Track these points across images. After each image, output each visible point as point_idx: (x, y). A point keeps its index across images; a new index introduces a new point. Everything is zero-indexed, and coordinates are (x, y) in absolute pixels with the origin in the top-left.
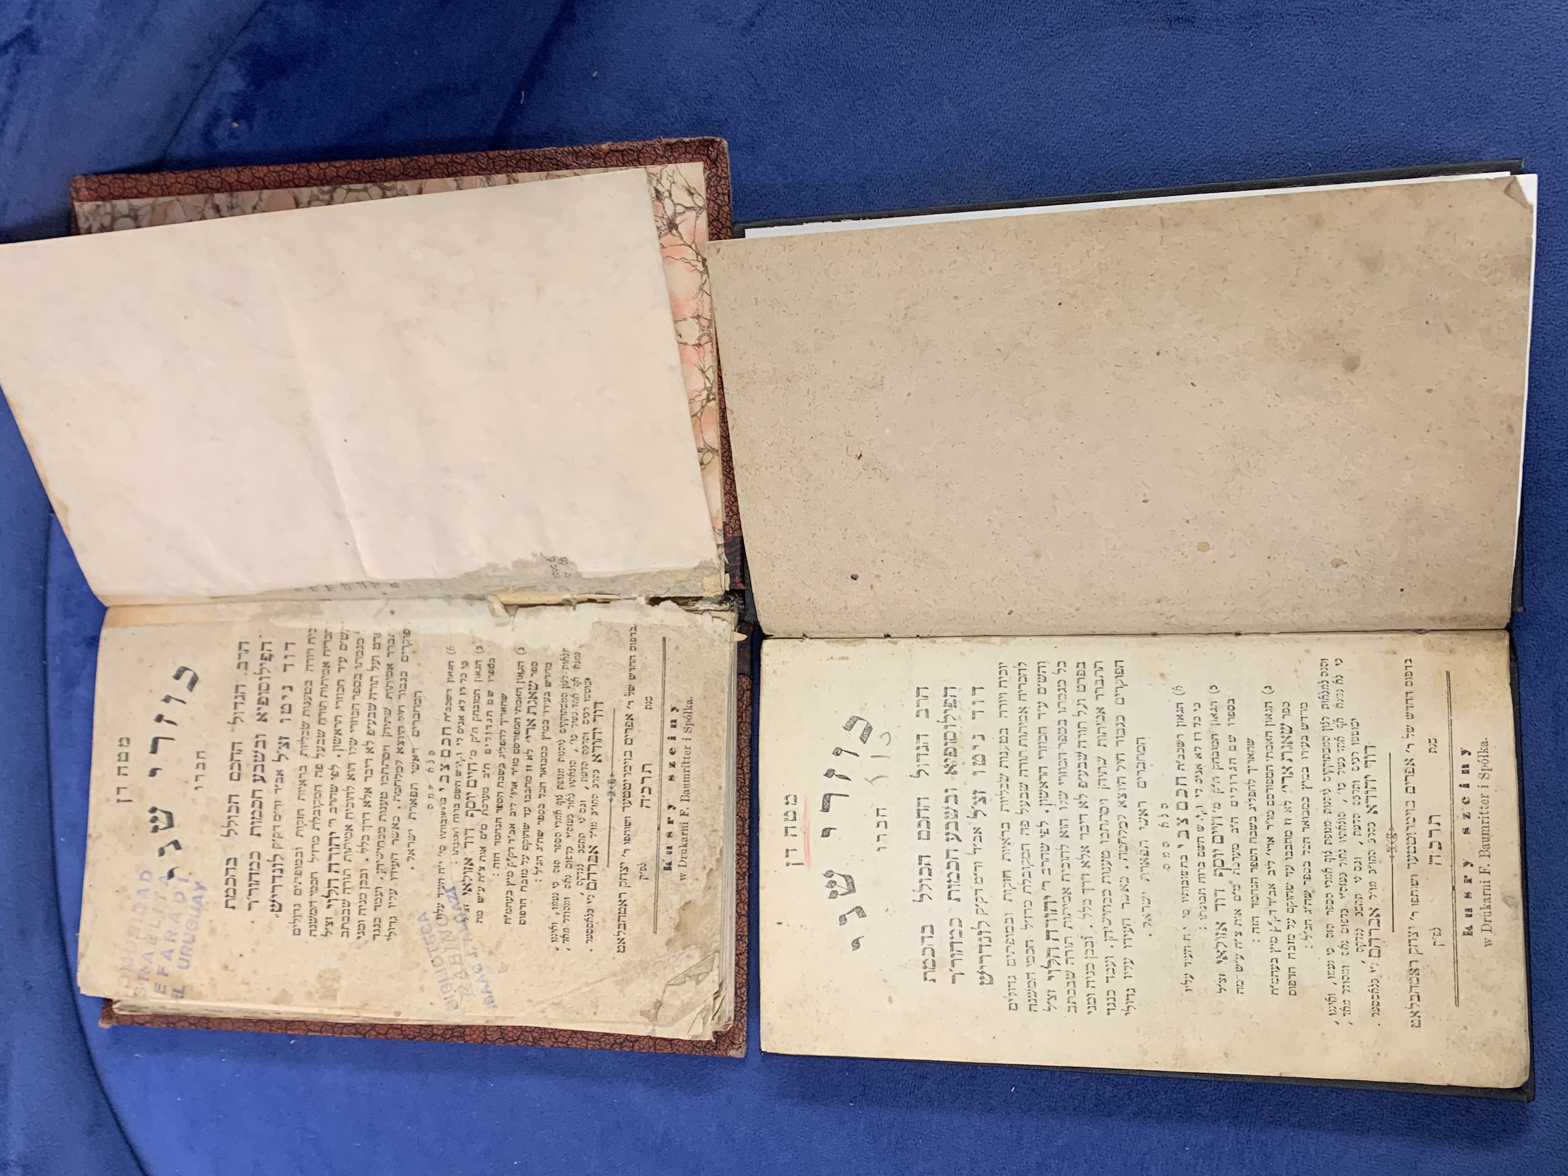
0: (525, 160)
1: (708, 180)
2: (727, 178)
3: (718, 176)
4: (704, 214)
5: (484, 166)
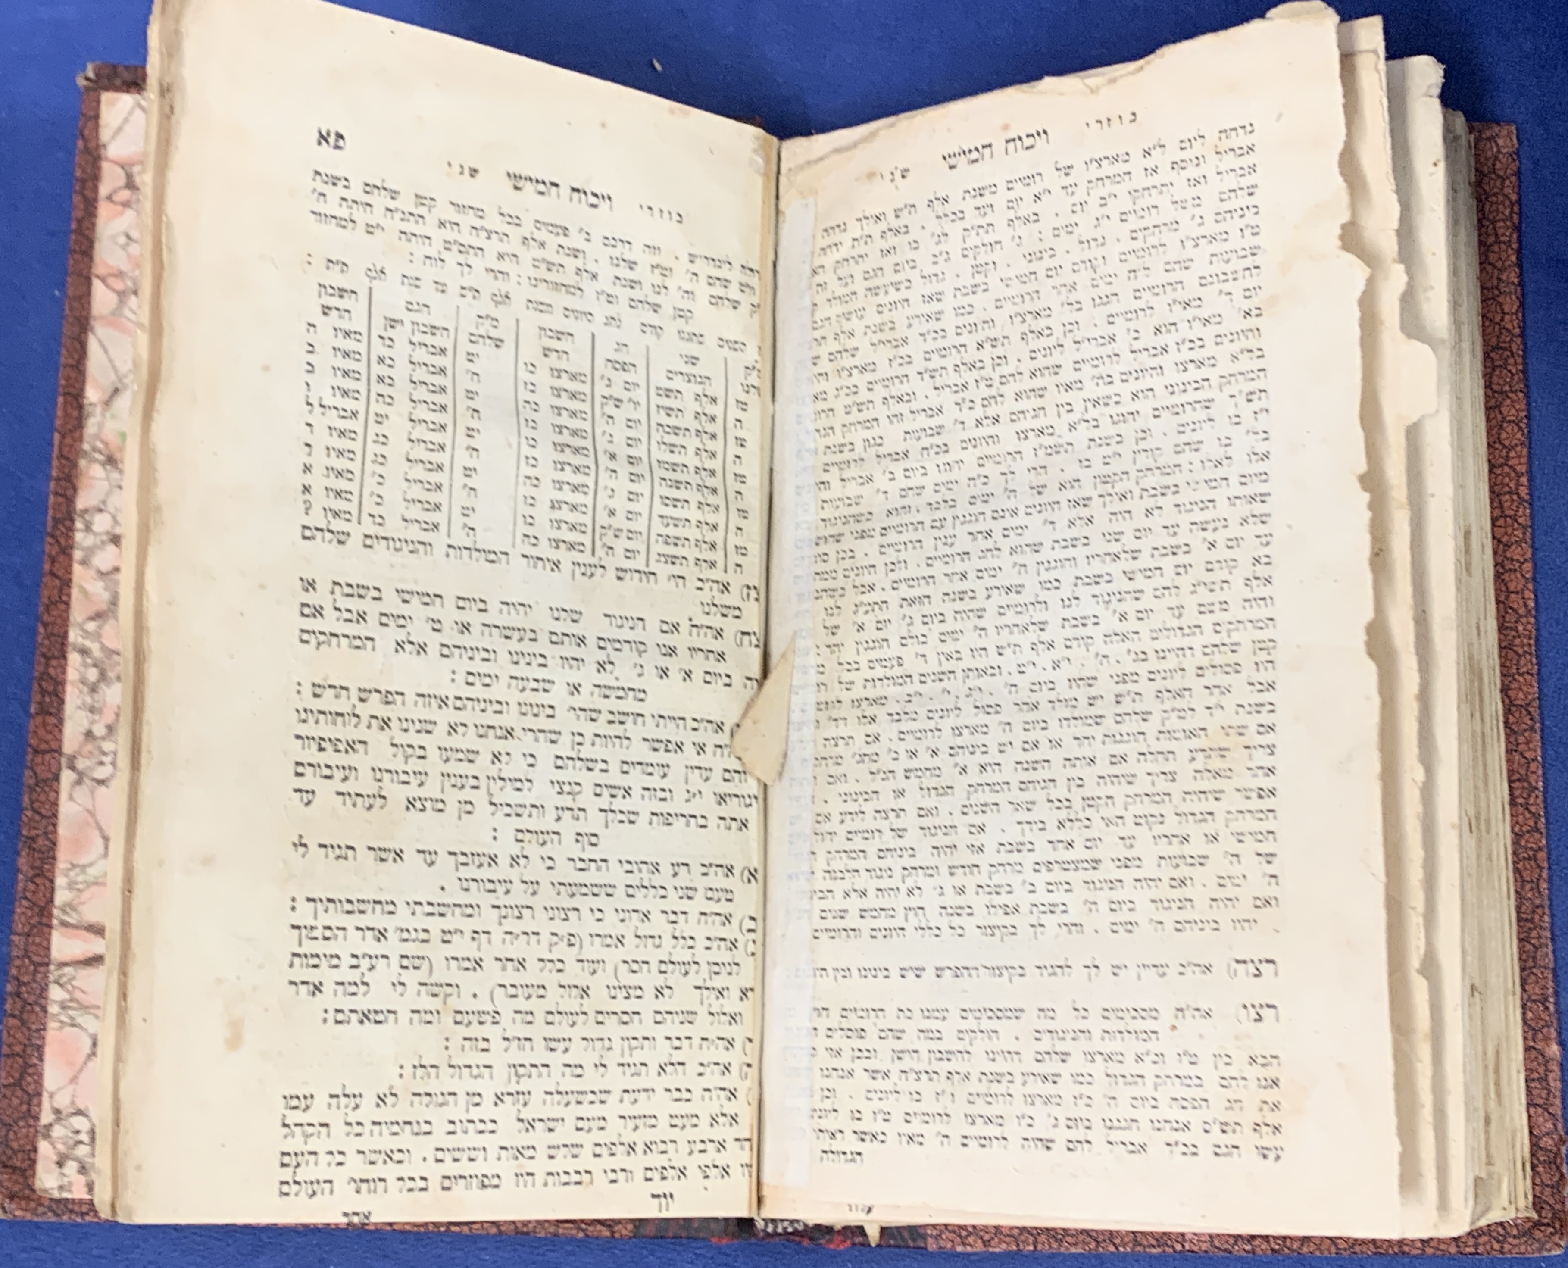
0: (1534, 912)
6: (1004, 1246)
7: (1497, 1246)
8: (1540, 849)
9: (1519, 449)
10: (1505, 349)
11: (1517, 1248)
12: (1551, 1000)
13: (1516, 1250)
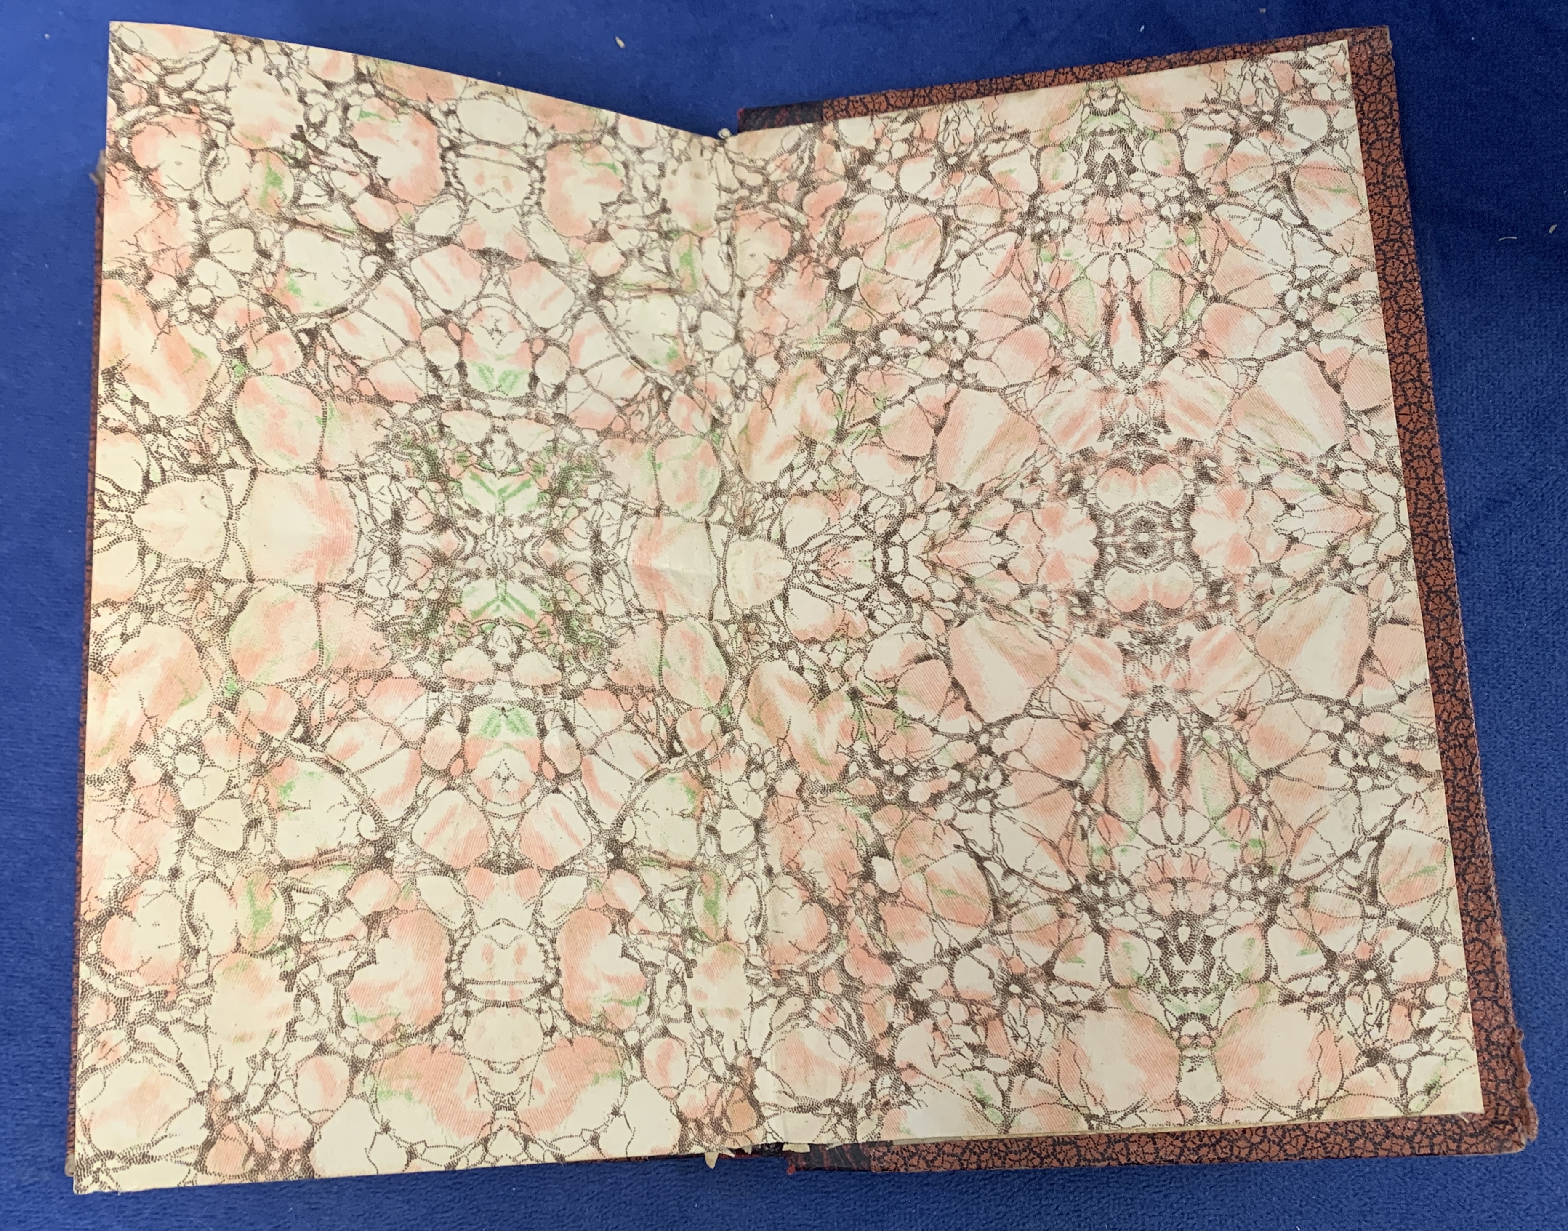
1: (1453, 1119)
3: (1462, 1138)
4: (1395, 1112)
7: (1453, 1146)
8: (1471, 736)
9: (1417, 337)
10: (1396, 241)
11: (1473, 1147)
12: (1493, 888)
13: (1474, 1149)
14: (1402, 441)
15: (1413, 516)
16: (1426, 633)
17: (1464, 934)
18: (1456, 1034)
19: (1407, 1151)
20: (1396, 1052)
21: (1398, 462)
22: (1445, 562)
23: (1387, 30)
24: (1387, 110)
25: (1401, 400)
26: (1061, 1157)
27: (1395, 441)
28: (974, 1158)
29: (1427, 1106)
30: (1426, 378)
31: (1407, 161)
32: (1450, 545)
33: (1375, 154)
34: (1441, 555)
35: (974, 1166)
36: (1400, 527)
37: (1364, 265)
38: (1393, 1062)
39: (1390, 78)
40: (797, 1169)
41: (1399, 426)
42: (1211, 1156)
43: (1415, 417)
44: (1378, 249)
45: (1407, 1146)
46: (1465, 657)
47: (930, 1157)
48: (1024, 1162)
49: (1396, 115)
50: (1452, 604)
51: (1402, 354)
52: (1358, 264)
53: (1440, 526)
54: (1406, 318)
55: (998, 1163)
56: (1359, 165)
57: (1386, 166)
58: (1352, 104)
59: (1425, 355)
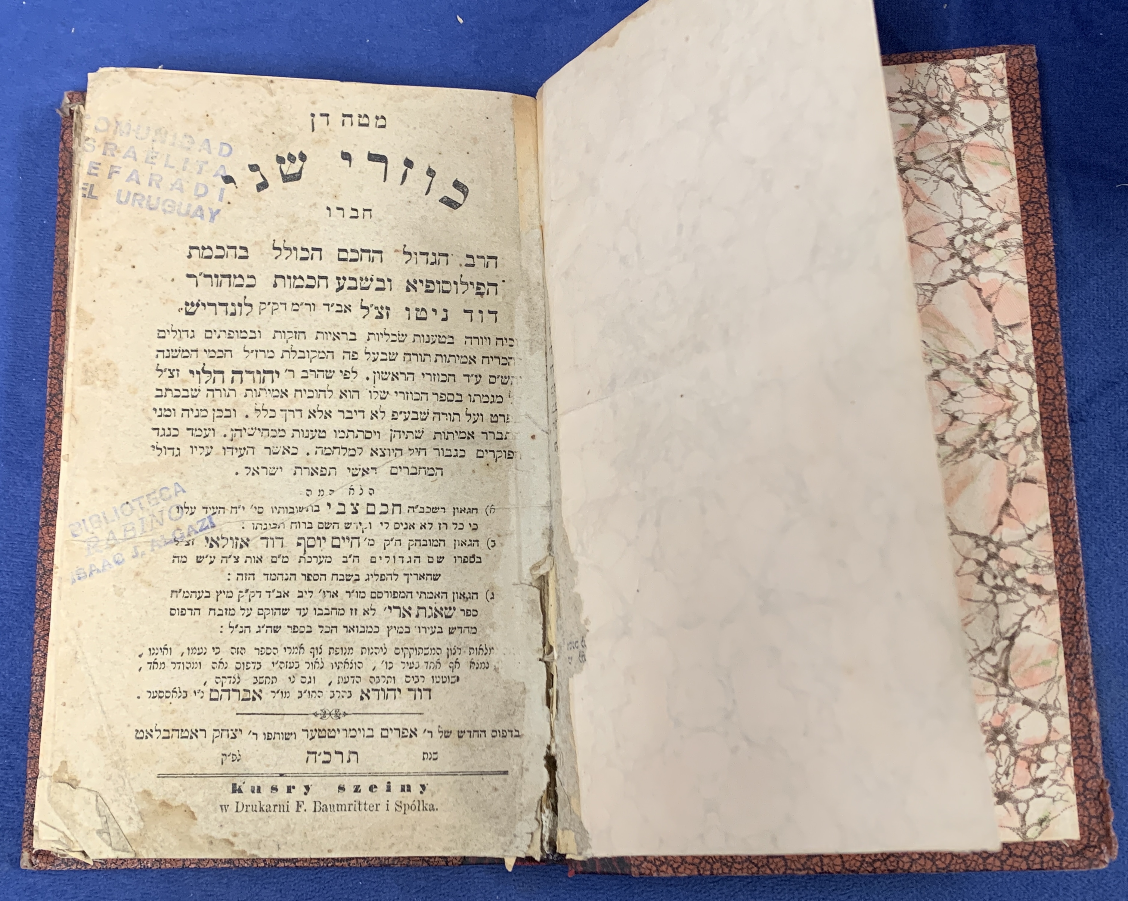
0: (1076, 612)
1: (1058, 844)
2: (1061, 868)
3: (1063, 857)
4: (1017, 839)
5: (1065, 561)
6: (688, 872)
7: (1057, 863)
8: (1079, 566)
9: (1049, 274)
10: (1036, 203)
11: (1072, 864)
12: (1091, 677)
13: (1072, 865)
14: (1036, 349)
15: (1042, 404)
16: (1049, 490)
17: (1070, 710)
18: (1061, 782)
19: (1024, 866)
20: (1018, 795)
21: (1033, 364)
22: (1064, 439)
23: (1034, 48)
24: (1032, 106)
25: (1036, 320)
26: (772, 867)
27: (1030, 349)
28: (708, 867)
29: (1040, 834)
30: (1055, 304)
31: (1044, 144)
32: (1068, 427)
33: (1023, 139)
34: (1061, 434)
35: (708, 873)
36: (1032, 412)
37: (1012, 219)
38: (1016, 802)
39: (1035, 83)
40: (576, 873)
41: (1034, 338)
42: (883, 867)
43: (1045, 333)
44: (1023, 208)
45: (1025, 863)
46: (1076, 509)
47: (675, 866)
48: (745, 870)
49: (1039, 111)
50: (1068, 469)
51: (1037, 286)
52: (1008, 219)
53: (1061, 412)
54: (1041, 260)
55: (726, 870)
56: (1011, 146)
57: (1030, 147)
58: (1007, 100)
59: (1054, 287)
